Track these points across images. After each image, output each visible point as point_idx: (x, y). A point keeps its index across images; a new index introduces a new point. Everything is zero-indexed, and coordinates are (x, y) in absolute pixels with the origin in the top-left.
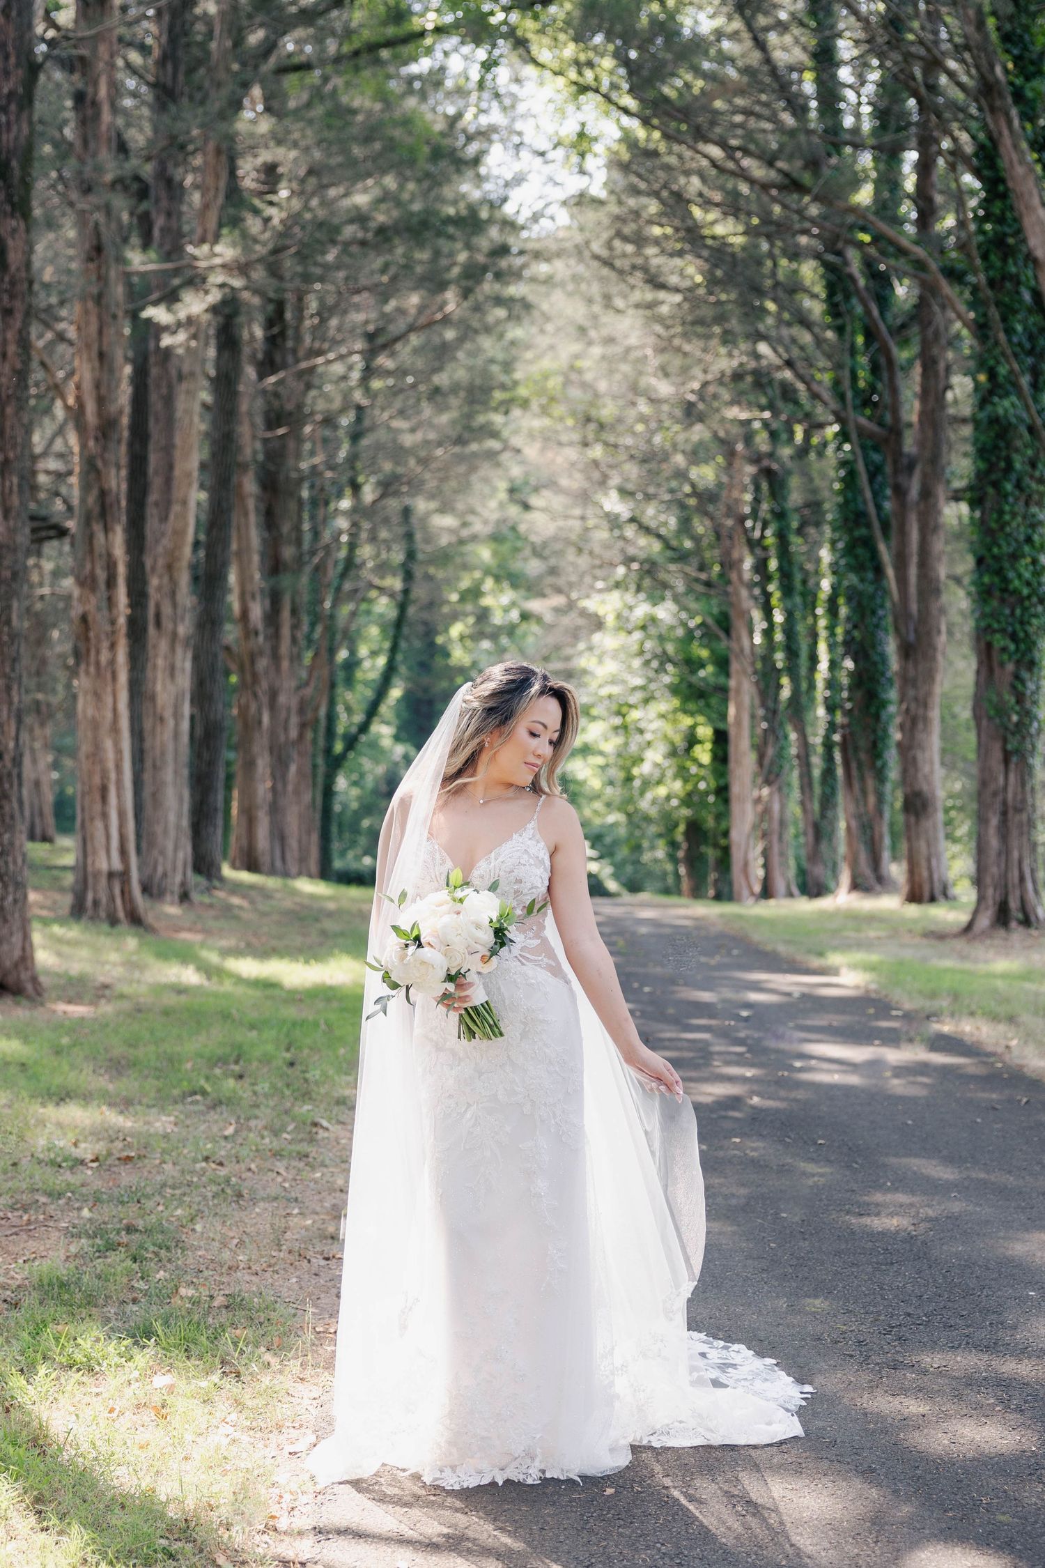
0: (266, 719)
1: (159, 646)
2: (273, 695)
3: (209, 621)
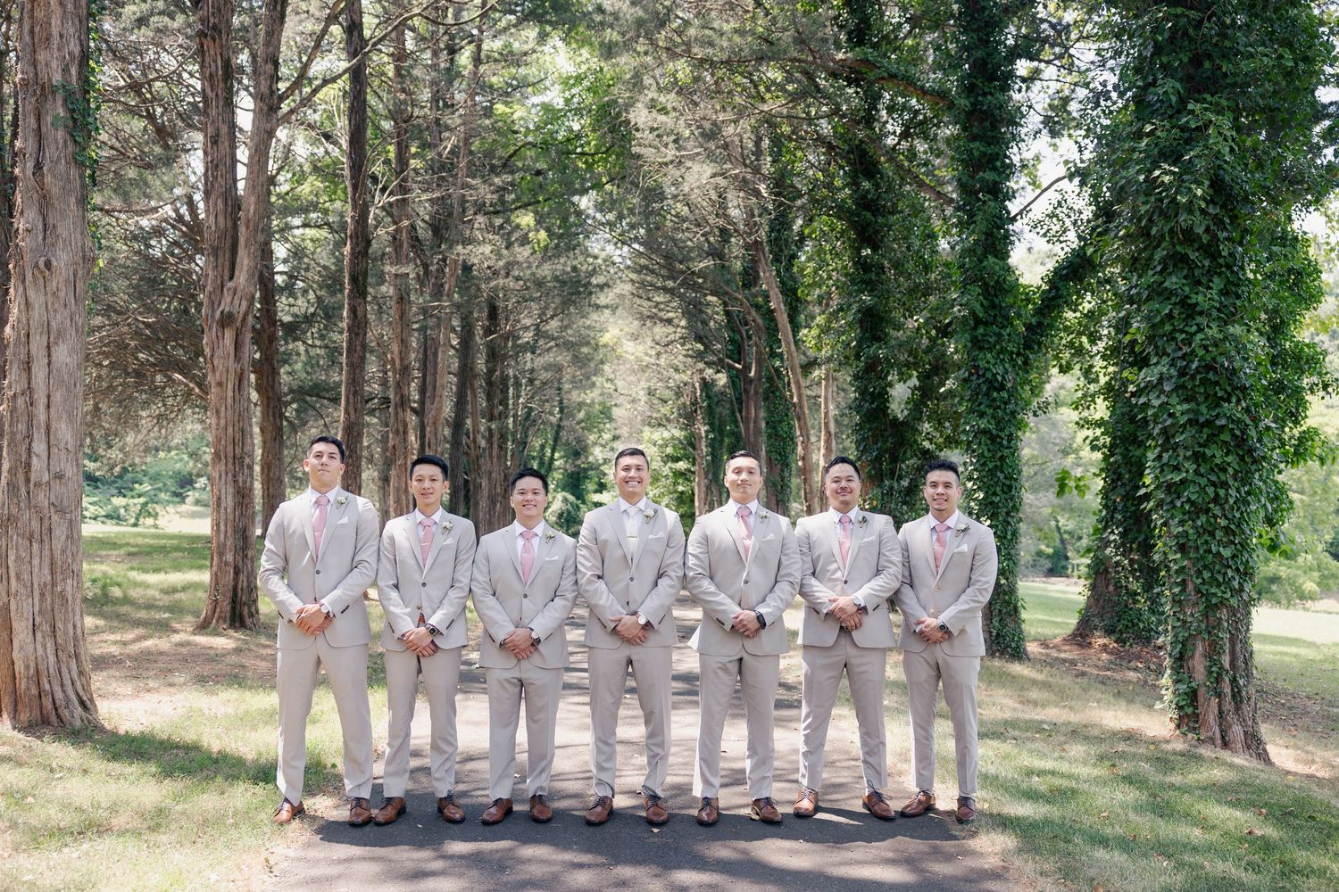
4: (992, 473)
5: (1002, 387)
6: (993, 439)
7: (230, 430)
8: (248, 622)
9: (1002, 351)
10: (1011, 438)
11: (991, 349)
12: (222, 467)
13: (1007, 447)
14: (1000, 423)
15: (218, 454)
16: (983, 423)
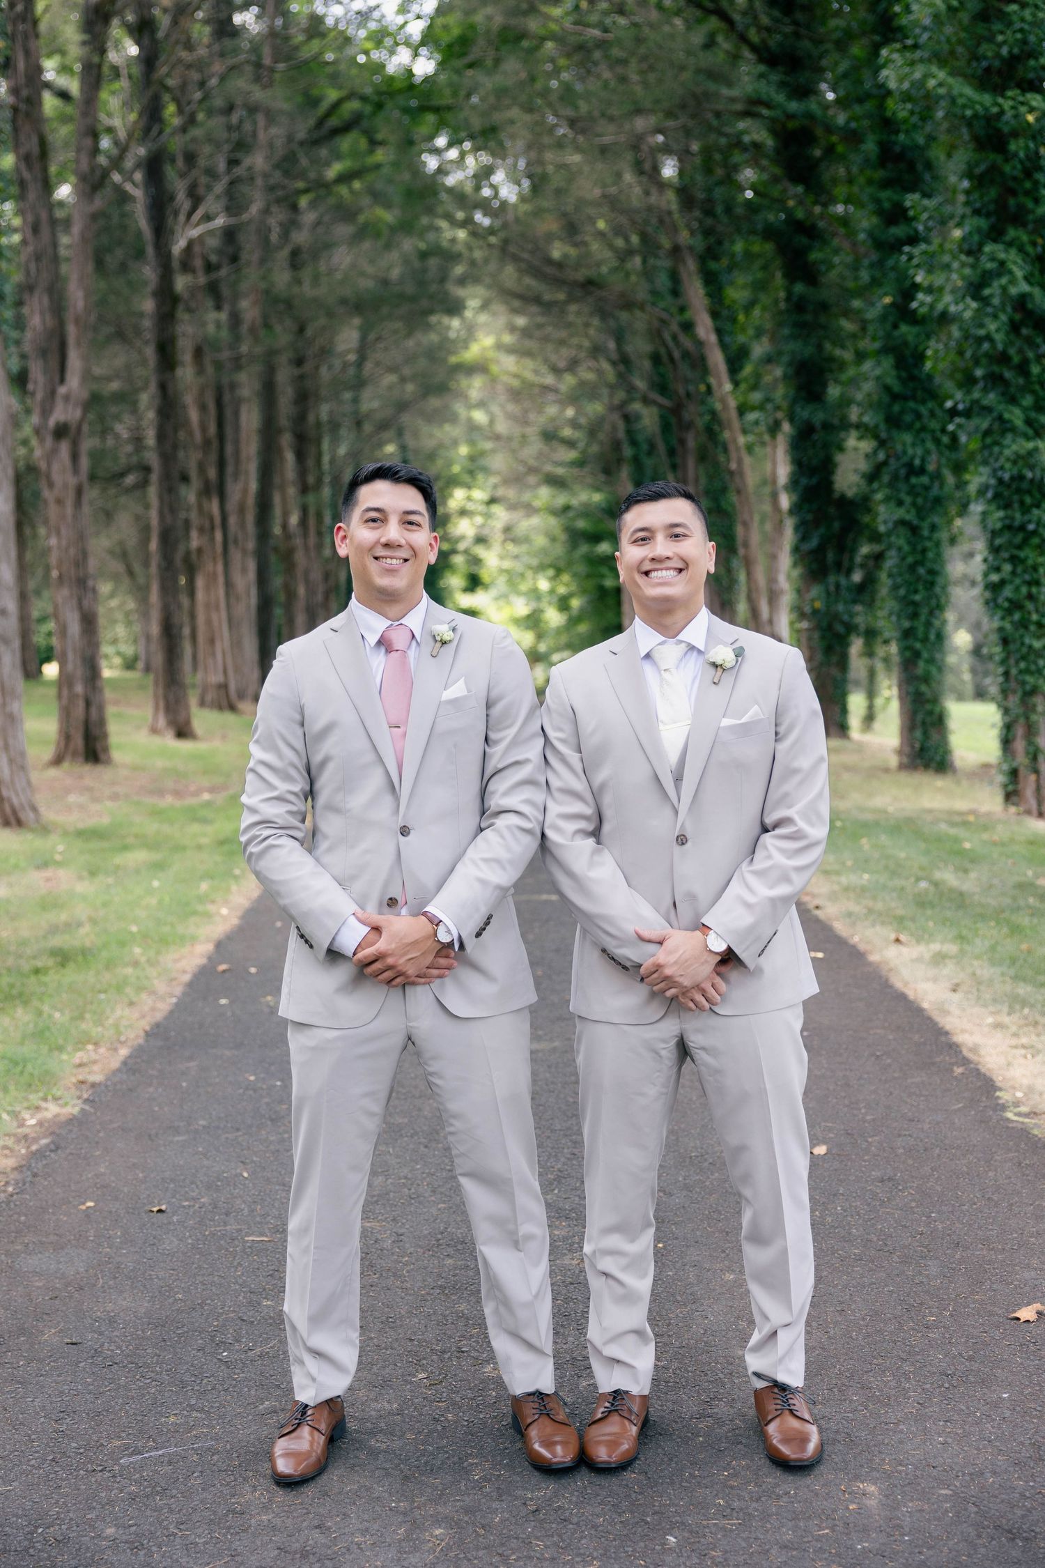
0: (301, 591)
1: (236, 555)
2: (306, 573)
3: (265, 535)
4: (912, 568)
5: (922, 471)
6: (914, 530)
7: (72, 551)
8: (102, 756)
9: (923, 429)
10: (933, 528)
11: (909, 427)
12: (65, 592)
13: (930, 539)
14: (921, 512)
15: (60, 577)
16: (901, 513)
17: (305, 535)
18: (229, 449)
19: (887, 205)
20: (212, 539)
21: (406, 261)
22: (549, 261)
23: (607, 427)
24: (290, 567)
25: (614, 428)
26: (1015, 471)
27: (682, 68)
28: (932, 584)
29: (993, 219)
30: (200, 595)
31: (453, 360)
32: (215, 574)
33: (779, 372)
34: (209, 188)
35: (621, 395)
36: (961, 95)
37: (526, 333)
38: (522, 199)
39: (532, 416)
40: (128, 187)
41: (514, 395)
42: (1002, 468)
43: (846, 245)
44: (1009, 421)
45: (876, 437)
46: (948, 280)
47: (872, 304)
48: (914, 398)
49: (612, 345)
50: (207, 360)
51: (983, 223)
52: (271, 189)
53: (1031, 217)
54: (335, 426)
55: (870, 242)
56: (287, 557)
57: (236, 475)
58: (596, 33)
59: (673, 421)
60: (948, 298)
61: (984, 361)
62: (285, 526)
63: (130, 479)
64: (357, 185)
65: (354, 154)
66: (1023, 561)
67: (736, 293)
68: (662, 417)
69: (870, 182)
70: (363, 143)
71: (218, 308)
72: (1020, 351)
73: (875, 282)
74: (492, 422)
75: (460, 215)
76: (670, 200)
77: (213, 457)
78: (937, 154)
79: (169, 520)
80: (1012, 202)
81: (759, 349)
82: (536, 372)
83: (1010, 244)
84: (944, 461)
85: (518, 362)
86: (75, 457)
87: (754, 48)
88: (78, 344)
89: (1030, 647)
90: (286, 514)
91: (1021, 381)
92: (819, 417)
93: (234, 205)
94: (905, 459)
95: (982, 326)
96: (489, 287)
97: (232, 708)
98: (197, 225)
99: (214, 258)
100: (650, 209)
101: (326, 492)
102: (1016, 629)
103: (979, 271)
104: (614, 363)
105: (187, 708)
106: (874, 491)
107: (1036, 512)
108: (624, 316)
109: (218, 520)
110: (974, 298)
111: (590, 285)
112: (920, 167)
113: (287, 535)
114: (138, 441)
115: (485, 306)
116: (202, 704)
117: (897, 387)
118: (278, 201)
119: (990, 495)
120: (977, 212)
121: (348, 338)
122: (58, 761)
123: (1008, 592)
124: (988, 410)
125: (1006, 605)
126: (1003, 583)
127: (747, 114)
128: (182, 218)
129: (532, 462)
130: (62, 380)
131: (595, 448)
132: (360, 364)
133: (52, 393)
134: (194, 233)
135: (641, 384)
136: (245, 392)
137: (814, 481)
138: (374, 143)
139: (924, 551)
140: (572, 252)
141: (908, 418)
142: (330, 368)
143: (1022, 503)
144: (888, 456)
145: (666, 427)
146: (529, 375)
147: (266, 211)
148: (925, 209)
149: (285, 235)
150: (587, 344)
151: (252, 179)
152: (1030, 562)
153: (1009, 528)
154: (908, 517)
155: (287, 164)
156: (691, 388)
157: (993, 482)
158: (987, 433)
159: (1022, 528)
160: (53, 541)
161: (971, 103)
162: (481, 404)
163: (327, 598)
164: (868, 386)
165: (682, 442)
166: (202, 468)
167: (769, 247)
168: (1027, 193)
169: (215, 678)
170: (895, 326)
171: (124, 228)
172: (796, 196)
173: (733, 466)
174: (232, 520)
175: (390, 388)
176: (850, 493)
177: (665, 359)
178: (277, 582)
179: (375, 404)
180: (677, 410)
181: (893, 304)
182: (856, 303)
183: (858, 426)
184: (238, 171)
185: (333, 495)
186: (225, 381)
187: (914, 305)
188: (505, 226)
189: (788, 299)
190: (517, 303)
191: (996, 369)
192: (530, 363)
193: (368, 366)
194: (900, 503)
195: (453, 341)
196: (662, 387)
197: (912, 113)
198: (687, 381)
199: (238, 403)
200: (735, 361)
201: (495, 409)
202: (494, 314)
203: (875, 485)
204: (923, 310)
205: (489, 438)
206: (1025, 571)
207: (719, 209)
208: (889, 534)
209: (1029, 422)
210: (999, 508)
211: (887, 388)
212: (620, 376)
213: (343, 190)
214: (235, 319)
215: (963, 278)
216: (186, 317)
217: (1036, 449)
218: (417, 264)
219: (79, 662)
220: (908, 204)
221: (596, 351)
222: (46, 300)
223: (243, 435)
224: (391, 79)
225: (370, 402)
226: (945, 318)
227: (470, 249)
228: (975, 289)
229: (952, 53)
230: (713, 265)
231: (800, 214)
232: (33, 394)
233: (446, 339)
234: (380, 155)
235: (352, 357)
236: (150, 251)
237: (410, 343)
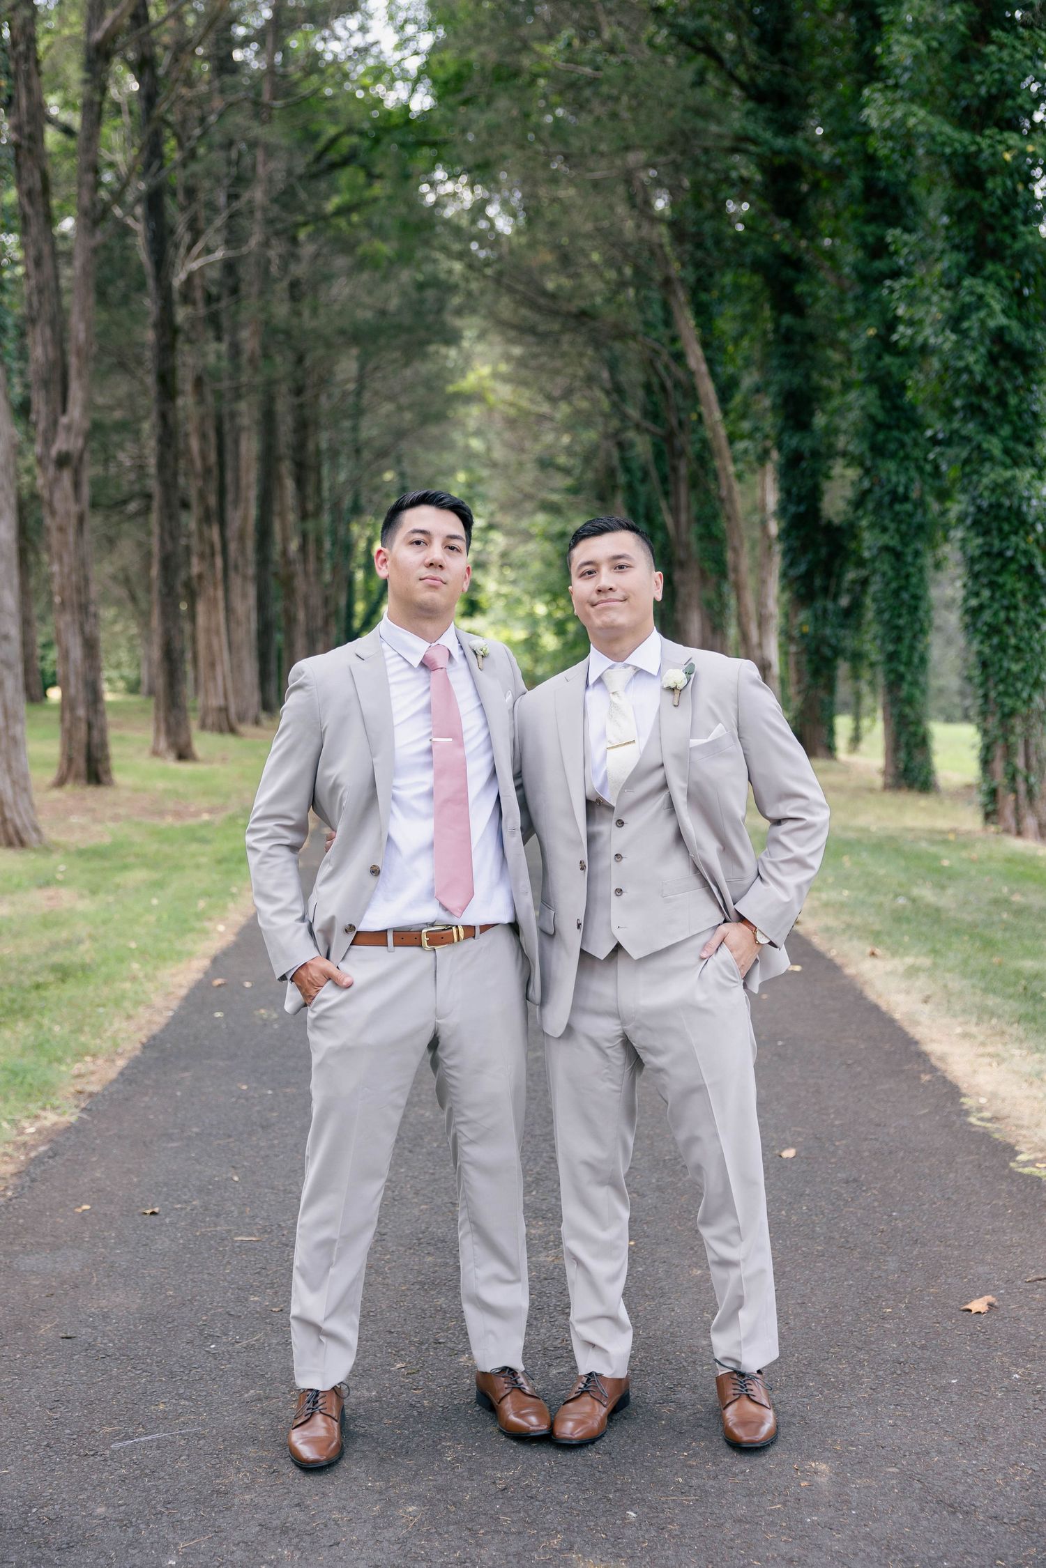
0: (301, 616)
1: (236, 581)
2: (306, 599)
3: (263, 560)
4: (896, 593)
5: (905, 498)
6: (898, 556)
7: (74, 578)
8: (104, 778)
9: (907, 457)
10: (917, 554)
11: (893, 456)
12: (67, 617)
13: (913, 565)
14: (904, 538)
15: (63, 603)
16: (885, 539)
17: (305, 561)
18: (229, 477)
19: (870, 239)
20: (213, 565)
21: (404, 294)
22: (544, 293)
23: (602, 454)
24: (290, 592)
25: (609, 455)
26: (993, 499)
27: (671, 106)
28: (916, 608)
29: (972, 254)
30: (201, 620)
31: (451, 389)
32: (215, 599)
33: (767, 402)
34: (209, 221)
35: (615, 423)
36: (941, 133)
37: (521, 362)
38: (518, 232)
39: (528, 444)
40: (130, 221)
41: (511, 423)
42: (981, 496)
43: (831, 278)
44: (988, 451)
45: (861, 464)
46: (927, 313)
47: (857, 336)
48: (898, 427)
49: (605, 375)
50: (207, 391)
51: (962, 258)
52: (270, 222)
53: (1008, 252)
54: (334, 454)
55: (854, 276)
56: (287, 583)
57: (236, 502)
58: (588, 70)
59: (666, 449)
60: (928, 331)
61: (962, 392)
62: (285, 552)
63: (133, 507)
64: (355, 218)
65: (352, 188)
66: (1001, 586)
67: (726, 324)
68: (655, 445)
69: (855, 216)
70: (361, 178)
71: (219, 339)
72: (998, 383)
73: (860, 315)
74: (489, 449)
75: (457, 247)
76: (662, 234)
77: (213, 485)
78: (917, 190)
79: (169, 546)
80: (990, 238)
81: (749, 380)
82: (532, 400)
83: (987, 279)
84: (927, 488)
85: (514, 391)
86: (77, 485)
87: (742, 86)
88: (80, 374)
89: (1009, 670)
90: (286, 540)
91: (999, 411)
92: (807, 444)
93: (234, 237)
94: (889, 487)
95: (960, 358)
96: (485, 317)
97: (233, 730)
98: (198, 256)
99: (214, 290)
100: (642, 240)
101: (326, 518)
102: (995, 653)
103: (958, 305)
104: (608, 393)
105: (188, 729)
106: (859, 519)
107: (1013, 539)
108: (618, 346)
109: (218, 547)
110: (953, 331)
111: (583, 316)
112: (903, 202)
113: (288, 562)
114: (140, 468)
115: (482, 336)
116: (203, 726)
117: (881, 416)
118: (277, 234)
119: (969, 521)
120: (956, 248)
121: (347, 367)
122: (60, 782)
123: (987, 616)
124: (968, 439)
125: (985, 629)
126: (981, 608)
127: (734, 150)
128: (182, 250)
129: (528, 489)
130: (64, 411)
131: (590, 476)
132: (359, 393)
133: (55, 423)
134: (195, 265)
135: (634, 413)
136: (245, 421)
137: (802, 508)
138: (371, 177)
139: (908, 576)
140: (566, 282)
141: (892, 446)
142: (330, 396)
143: (1000, 530)
144: (873, 484)
145: (659, 455)
146: (524, 403)
147: (266, 244)
148: (905, 244)
149: (284, 268)
150: (581, 373)
151: (252, 212)
152: (1008, 587)
153: (988, 554)
154: (892, 543)
155: (285, 198)
156: (683, 416)
157: (972, 509)
158: (967, 462)
159: (1000, 554)
160: (55, 568)
161: (950, 141)
162: (478, 433)
163: (326, 622)
164: (854, 415)
165: (675, 469)
166: (202, 496)
167: (757, 280)
168: (1005, 229)
169: (216, 701)
170: (879, 358)
171: (126, 260)
172: (782, 230)
173: (724, 493)
174: (233, 547)
175: (388, 416)
176: (836, 521)
177: (656, 387)
178: (277, 607)
179: (374, 432)
180: (669, 437)
181: (877, 336)
182: (843, 335)
183: (844, 454)
184: (236, 205)
185: (333, 521)
186: (226, 410)
187: (895, 337)
188: (500, 258)
189: (776, 330)
190: (512, 334)
191: (974, 399)
192: (527, 393)
193: (367, 395)
194: (884, 530)
195: (451, 371)
196: (653, 415)
197: (893, 150)
198: (679, 409)
199: (238, 431)
200: (725, 391)
201: (492, 436)
202: (491, 344)
203: (860, 513)
204: (903, 343)
205: (486, 466)
206: (1003, 596)
207: (709, 243)
208: (873, 560)
209: (1007, 451)
210: (978, 535)
211: (871, 418)
212: (614, 405)
213: (342, 222)
214: (235, 350)
215: (942, 311)
216: (186, 348)
217: (1014, 478)
218: (414, 295)
219: (81, 686)
220: (889, 239)
221: (590, 380)
222: (48, 332)
223: (243, 464)
224: (389, 113)
225: (370, 429)
226: (925, 350)
227: (467, 280)
228: (955, 322)
229: (932, 92)
230: (704, 297)
231: (786, 248)
232: (35, 425)
233: (444, 368)
234: (378, 189)
235: (351, 386)
236: (151, 283)
237: (408, 372)
